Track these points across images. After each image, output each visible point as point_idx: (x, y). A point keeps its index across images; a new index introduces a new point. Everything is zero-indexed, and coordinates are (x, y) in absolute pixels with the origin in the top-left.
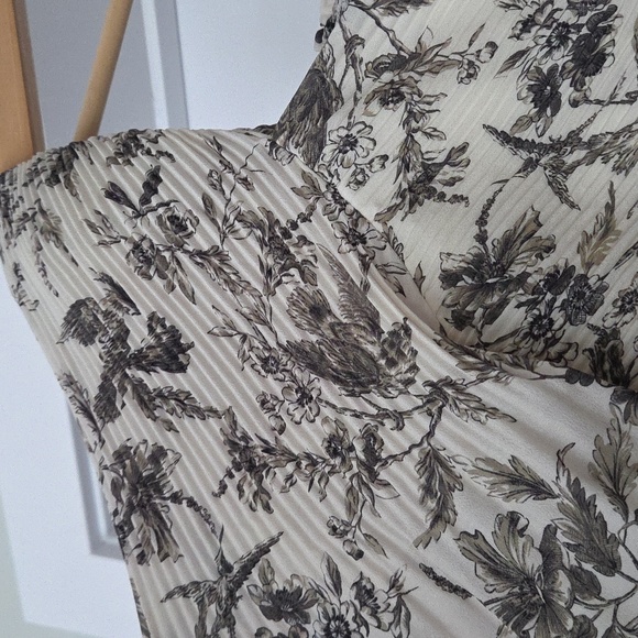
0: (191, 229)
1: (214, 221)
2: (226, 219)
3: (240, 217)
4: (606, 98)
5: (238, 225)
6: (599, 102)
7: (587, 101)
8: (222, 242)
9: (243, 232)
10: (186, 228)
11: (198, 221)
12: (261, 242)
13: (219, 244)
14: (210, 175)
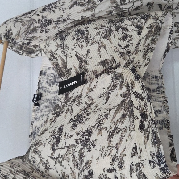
0: (8, 176)
1: (12, 173)
2: (15, 172)
3: (17, 171)
4: (61, 148)
5: (17, 172)
6: (60, 149)
7: (58, 149)
8: (14, 176)
9: (19, 173)
10: (7, 177)
11: (9, 175)
12: (23, 174)
13: (14, 177)
14: (11, 166)
